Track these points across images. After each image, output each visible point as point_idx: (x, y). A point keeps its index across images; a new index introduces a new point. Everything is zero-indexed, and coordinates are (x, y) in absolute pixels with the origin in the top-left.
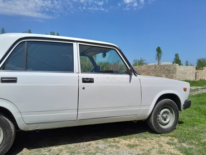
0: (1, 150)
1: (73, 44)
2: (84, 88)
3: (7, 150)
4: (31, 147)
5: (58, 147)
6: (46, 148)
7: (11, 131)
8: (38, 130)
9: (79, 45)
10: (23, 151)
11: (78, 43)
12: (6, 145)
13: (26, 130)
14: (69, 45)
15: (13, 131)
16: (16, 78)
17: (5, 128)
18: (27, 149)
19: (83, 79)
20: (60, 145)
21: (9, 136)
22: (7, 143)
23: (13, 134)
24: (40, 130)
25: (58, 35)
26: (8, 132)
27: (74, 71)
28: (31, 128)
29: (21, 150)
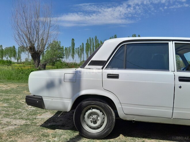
0: (105, 132)
1: (168, 43)
2: (180, 87)
3: (110, 133)
4: (126, 135)
5: (151, 141)
6: (139, 139)
7: (113, 117)
8: (134, 121)
9: (175, 43)
10: (120, 136)
11: (174, 42)
12: (109, 129)
13: (124, 119)
14: (165, 45)
15: (114, 118)
16: (118, 75)
17: (109, 114)
18: (123, 136)
19: (180, 77)
20: (153, 139)
21: (111, 122)
22: (110, 127)
23: (114, 120)
24: (136, 121)
25: (139, 36)
26: (110, 118)
27: (169, 70)
28: (129, 118)
29: (118, 136)
